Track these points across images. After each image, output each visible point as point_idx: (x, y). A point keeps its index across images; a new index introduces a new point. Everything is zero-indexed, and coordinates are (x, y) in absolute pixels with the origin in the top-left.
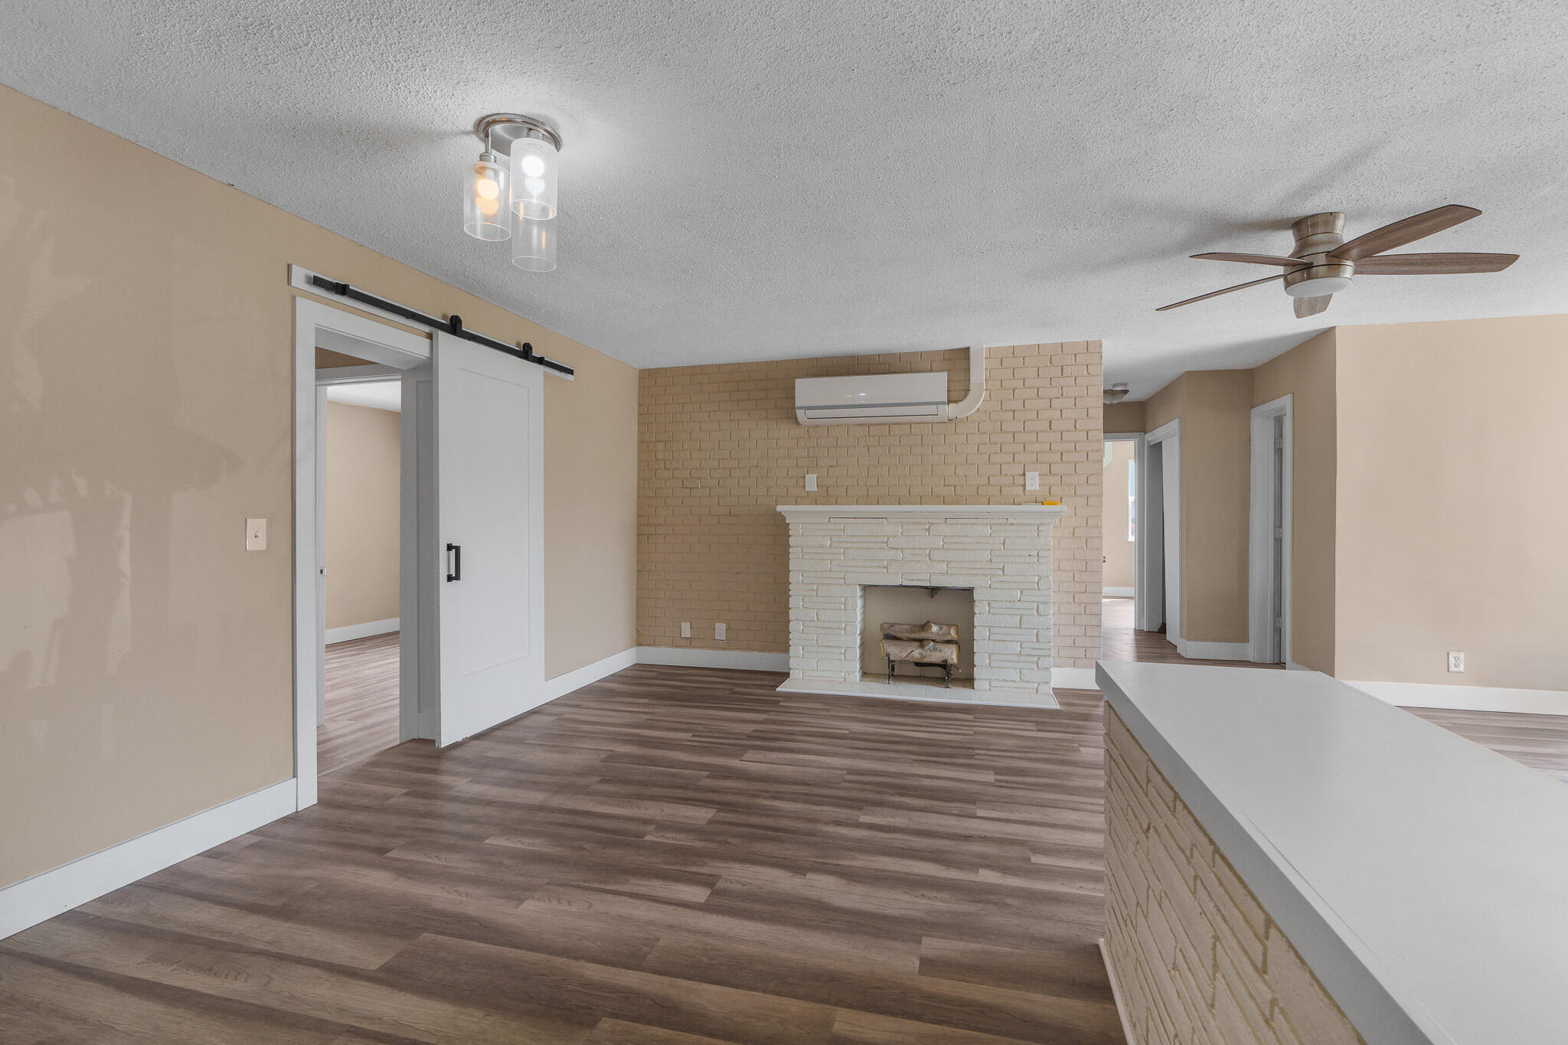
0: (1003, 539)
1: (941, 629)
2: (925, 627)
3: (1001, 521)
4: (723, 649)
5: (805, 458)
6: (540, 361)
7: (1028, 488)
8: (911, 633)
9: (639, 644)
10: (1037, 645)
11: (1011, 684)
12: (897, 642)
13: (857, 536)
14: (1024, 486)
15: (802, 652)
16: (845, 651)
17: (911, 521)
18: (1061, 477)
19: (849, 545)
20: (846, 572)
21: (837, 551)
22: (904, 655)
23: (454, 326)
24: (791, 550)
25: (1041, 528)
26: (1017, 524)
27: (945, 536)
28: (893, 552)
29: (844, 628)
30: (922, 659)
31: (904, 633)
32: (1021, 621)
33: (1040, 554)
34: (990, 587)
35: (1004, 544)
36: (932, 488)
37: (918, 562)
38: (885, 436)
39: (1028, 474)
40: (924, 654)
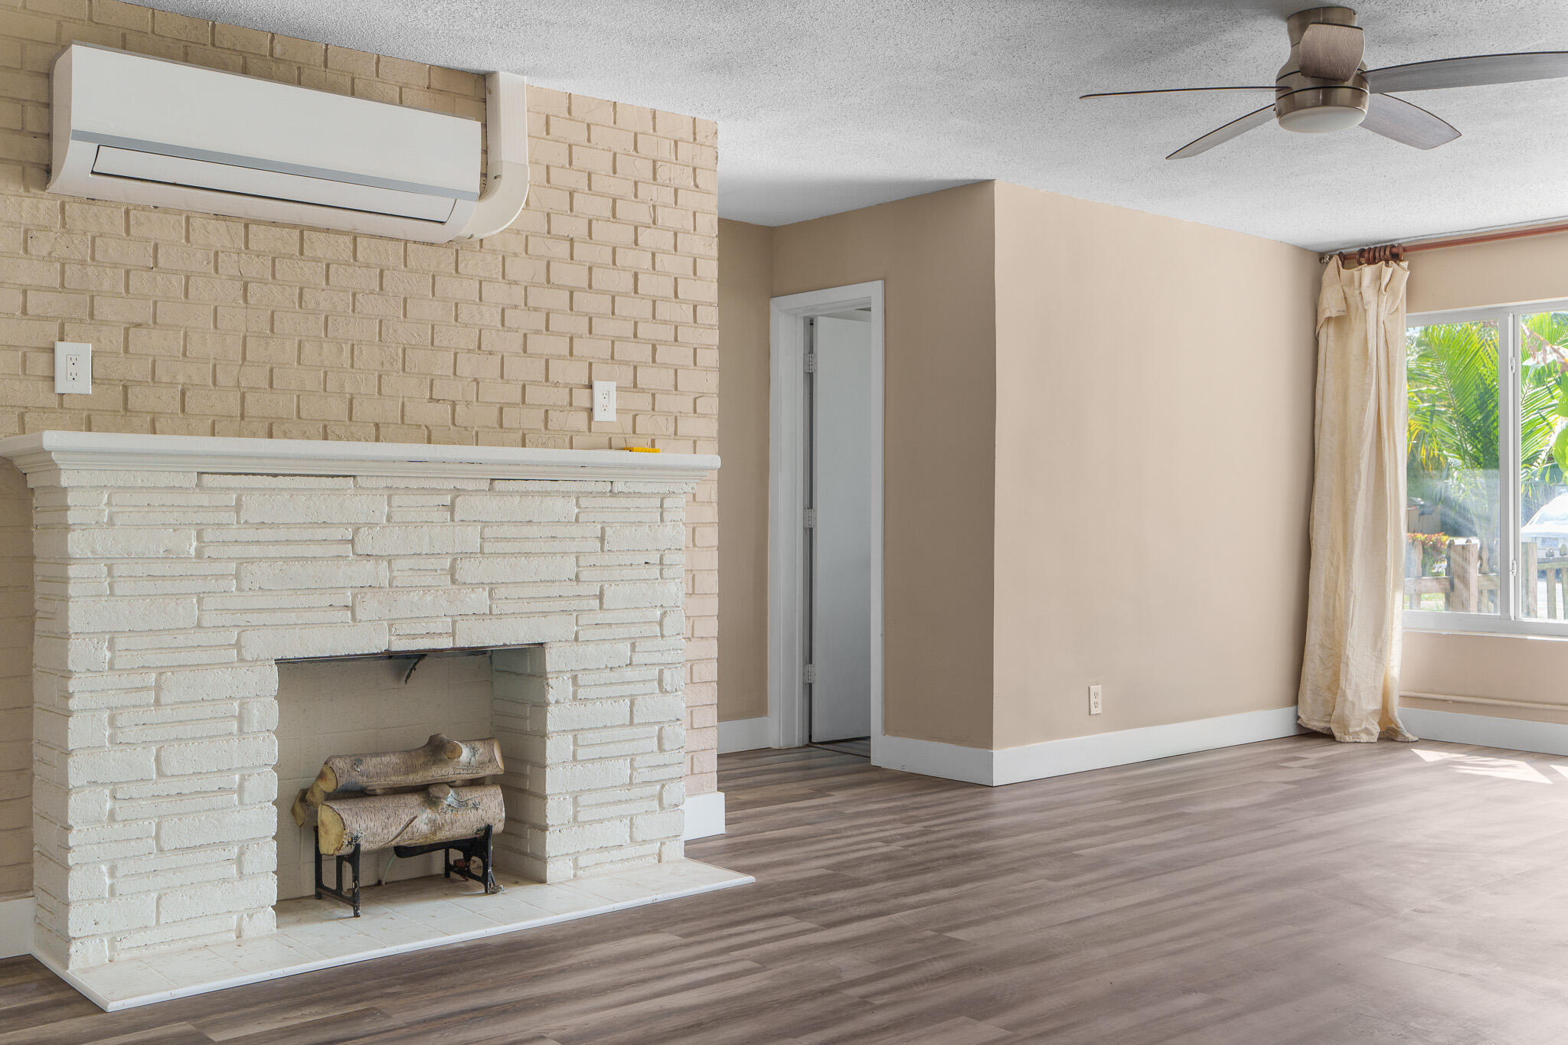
0: (599, 526)
1: (473, 752)
2: (437, 749)
3: (596, 487)
5: (54, 291)
7: (598, 416)
8: (407, 773)
10: (660, 759)
11: (616, 855)
12: (367, 803)
13: (272, 525)
14: (591, 410)
15: (108, 881)
16: (241, 854)
17: (414, 484)
18: (653, 395)
19: (254, 551)
20: (243, 629)
21: (218, 568)
22: (394, 830)
25: (668, 503)
27: (486, 524)
28: (369, 565)
29: (241, 787)
30: (434, 833)
31: (387, 775)
32: (631, 711)
33: (666, 561)
34: (576, 639)
35: (602, 539)
36: (403, 403)
37: (427, 588)
38: (291, 257)
39: (597, 385)
40: (439, 819)
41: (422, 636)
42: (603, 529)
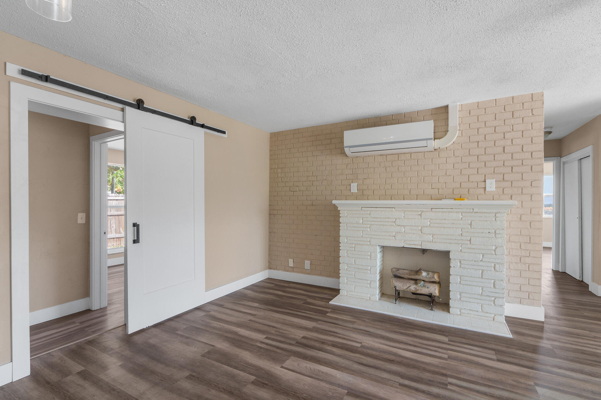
0: (470, 221)
1: (428, 274)
2: (418, 272)
3: (468, 210)
4: (309, 274)
5: (351, 174)
6: (203, 126)
7: (487, 189)
8: (410, 275)
9: (270, 269)
10: (494, 290)
11: (476, 313)
12: (401, 280)
13: (377, 218)
14: (485, 188)
15: (346, 281)
16: (370, 283)
17: (410, 209)
18: (512, 182)
19: (373, 223)
20: (371, 238)
21: (365, 226)
22: (406, 287)
23: (139, 105)
24: (341, 225)
25: (497, 215)
26: (481, 213)
27: (431, 219)
28: (399, 227)
29: (370, 269)
30: (416, 291)
31: (404, 275)
32: (482, 274)
33: (497, 232)
34: (461, 251)
35: (471, 225)
36: (424, 190)
37: (414, 234)
38: (396, 161)
39: (487, 181)
40: (417, 288)
41: (412, 245)
42: (471, 222)
